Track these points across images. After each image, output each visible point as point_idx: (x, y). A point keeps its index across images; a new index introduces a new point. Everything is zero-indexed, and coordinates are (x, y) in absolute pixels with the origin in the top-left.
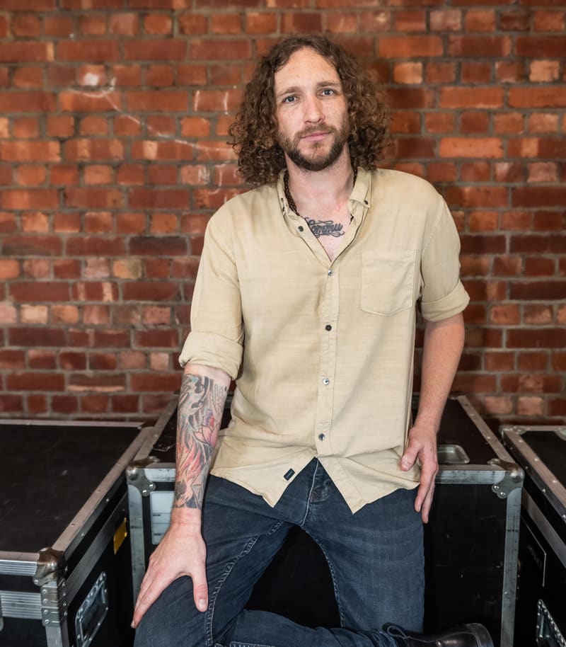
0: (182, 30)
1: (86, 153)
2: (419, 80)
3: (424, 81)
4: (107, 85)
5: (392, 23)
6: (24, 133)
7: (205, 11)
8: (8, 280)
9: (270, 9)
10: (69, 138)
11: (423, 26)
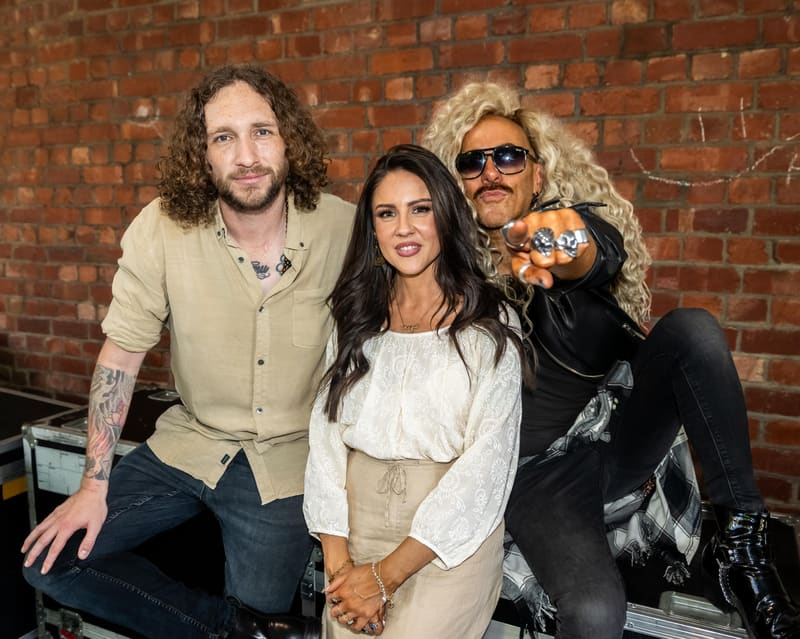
0: (207, 62)
1: (139, 175)
2: (410, 96)
3: (415, 96)
4: (155, 116)
5: (383, 38)
6: (99, 160)
7: (224, 43)
8: (91, 283)
9: (276, 35)
10: (129, 163)
11: (413, 39)
